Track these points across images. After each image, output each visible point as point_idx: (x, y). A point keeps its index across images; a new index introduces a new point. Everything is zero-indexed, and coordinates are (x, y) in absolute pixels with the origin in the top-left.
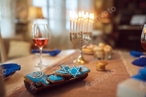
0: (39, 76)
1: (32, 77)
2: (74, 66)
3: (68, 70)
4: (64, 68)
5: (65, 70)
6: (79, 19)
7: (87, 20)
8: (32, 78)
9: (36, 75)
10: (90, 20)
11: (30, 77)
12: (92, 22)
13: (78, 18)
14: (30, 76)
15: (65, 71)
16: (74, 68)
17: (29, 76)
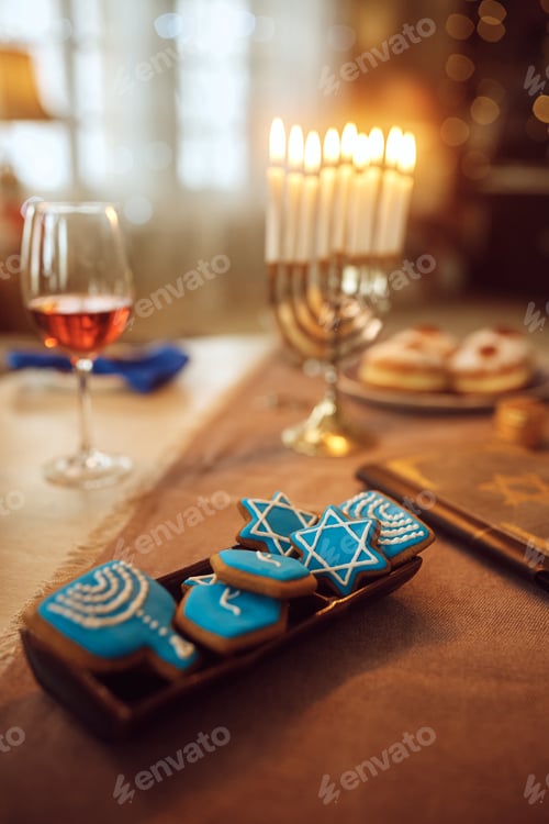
0: (123, 607)
1: (77, 619)
2: (330, 512)
3: (298, 536)
4: (261, 516)
5: (270, 533)
6: (328, 175)
7: (372, 175)
8: (79, 627)
9: (106, 602)
10: (390, 178)
11: (69, 622)
12: (405, 185)
13: (324, 165)
14: (68, 614)
15: (275, 537)
16: (331, 520)
17: (59, 617)
